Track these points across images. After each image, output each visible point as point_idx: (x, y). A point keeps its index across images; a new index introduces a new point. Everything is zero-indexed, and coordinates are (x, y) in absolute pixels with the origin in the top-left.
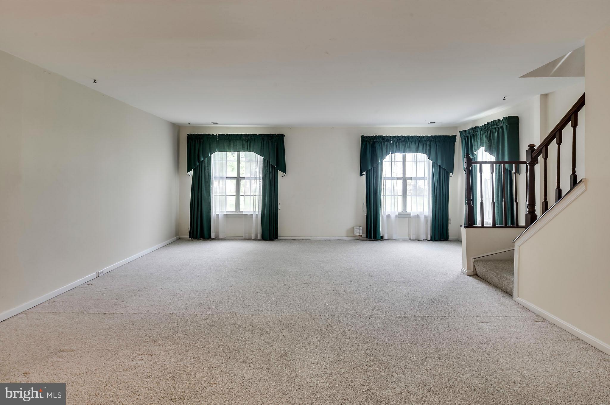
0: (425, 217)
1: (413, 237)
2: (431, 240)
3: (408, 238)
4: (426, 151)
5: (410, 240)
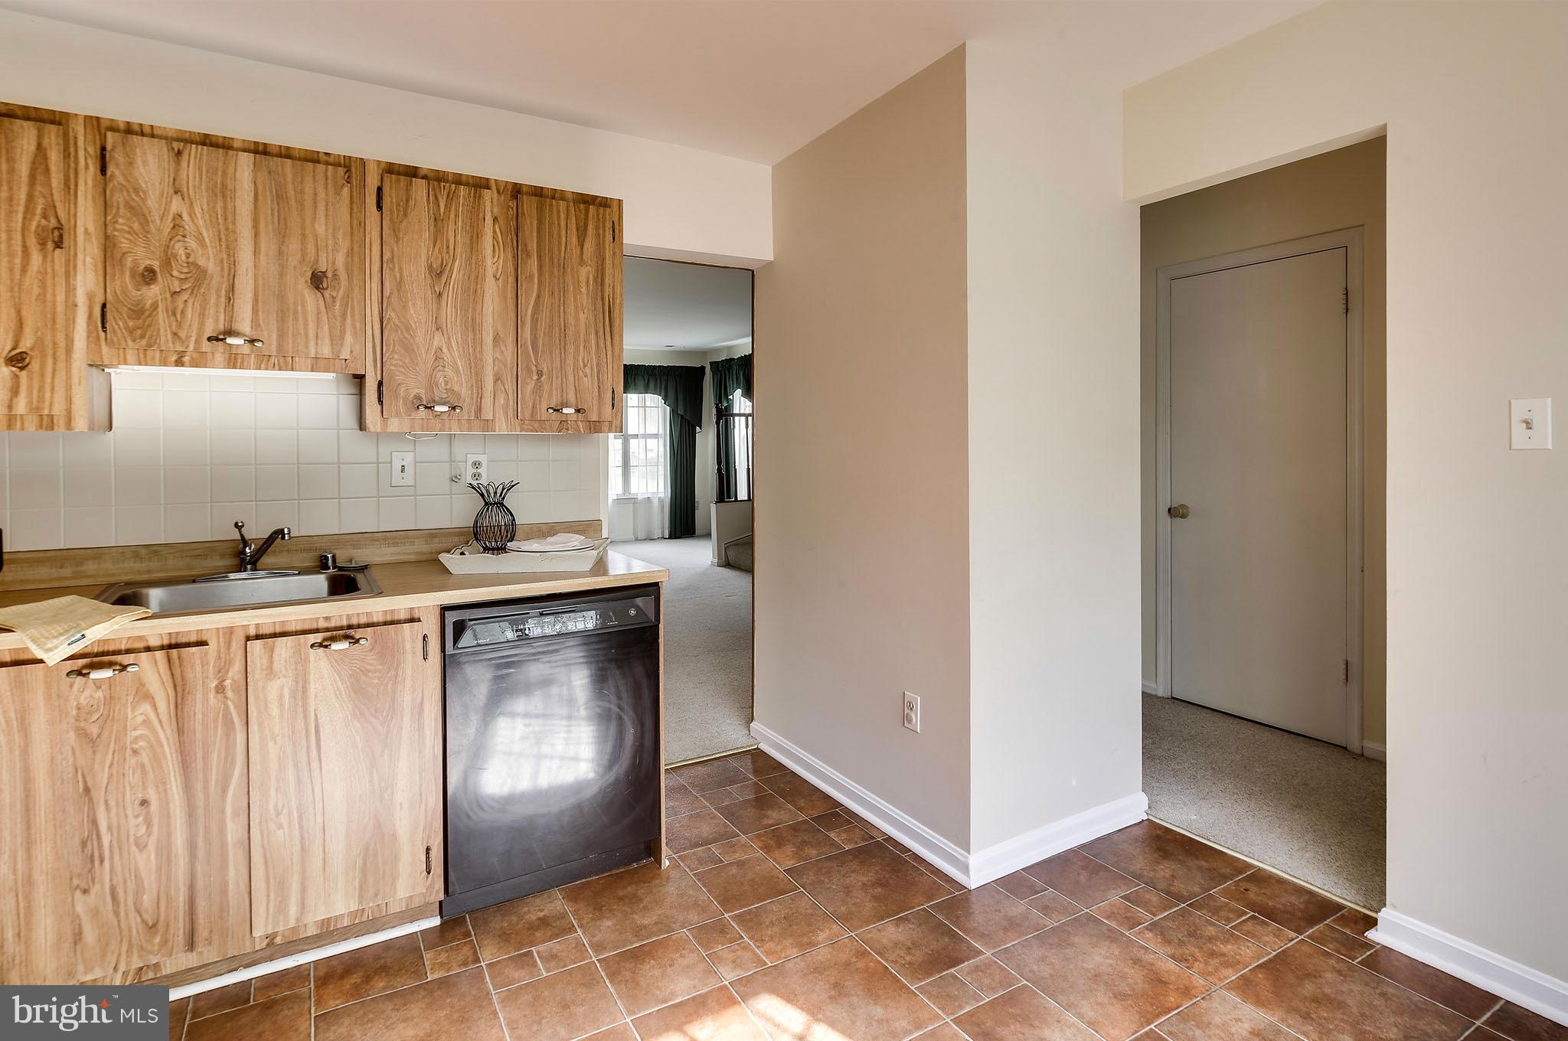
0: (661, 500)
1: (641, 535)
2: (670, 538)
3: (633, 537)
4: (660, 391)
5: (637, 540)
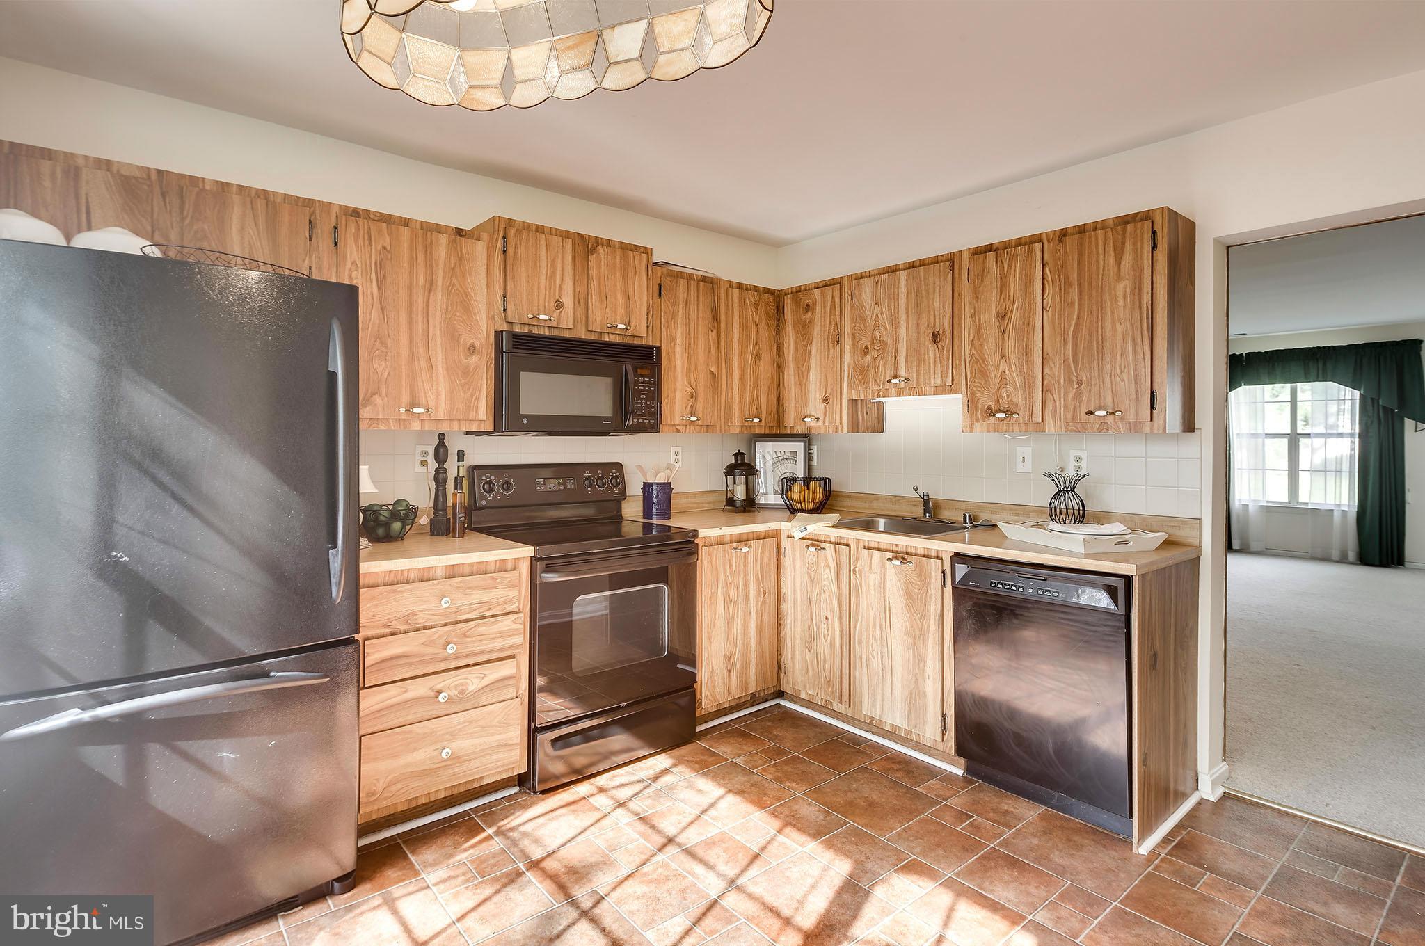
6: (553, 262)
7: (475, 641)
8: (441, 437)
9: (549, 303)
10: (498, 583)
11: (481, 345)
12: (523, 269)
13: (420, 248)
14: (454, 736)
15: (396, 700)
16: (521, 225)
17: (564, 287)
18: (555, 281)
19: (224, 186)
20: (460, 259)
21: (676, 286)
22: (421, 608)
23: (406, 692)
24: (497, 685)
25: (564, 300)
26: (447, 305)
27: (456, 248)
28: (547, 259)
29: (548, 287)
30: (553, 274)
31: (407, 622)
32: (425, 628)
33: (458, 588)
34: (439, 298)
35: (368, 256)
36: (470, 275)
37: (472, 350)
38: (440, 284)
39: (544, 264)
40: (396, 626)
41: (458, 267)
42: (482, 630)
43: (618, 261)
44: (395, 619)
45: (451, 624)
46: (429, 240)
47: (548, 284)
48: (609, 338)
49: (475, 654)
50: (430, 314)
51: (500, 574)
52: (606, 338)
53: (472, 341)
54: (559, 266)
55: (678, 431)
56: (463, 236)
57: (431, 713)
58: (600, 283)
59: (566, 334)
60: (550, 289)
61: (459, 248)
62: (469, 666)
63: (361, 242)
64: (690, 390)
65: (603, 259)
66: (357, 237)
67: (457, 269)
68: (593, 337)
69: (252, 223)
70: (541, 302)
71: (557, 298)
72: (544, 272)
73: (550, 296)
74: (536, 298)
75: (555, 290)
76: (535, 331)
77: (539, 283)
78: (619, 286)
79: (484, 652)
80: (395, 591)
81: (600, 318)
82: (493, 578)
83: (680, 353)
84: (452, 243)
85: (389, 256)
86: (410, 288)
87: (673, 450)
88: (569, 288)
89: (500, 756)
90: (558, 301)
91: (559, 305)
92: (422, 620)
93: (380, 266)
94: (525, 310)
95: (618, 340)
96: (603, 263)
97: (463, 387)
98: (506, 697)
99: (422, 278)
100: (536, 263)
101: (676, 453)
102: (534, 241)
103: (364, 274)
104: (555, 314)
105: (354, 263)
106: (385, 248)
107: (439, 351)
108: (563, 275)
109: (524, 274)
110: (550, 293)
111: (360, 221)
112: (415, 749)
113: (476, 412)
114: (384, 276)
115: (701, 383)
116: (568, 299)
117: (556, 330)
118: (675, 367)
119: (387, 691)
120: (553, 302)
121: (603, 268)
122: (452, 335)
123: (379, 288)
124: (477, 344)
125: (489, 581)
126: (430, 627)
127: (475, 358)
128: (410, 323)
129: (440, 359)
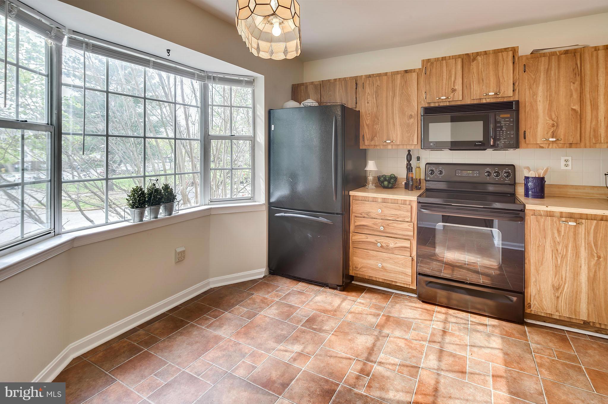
6: (450, 72)
7: (392, 229)
8: (409, 151)
9: (448, 90)
10: (401, 209)
11: (415, 114)
12: (434, 79)
13: (390, 82)
14: (384, 260)
15: (364, 240)
16: (434, 60)
17: (457, 81)
18: (451, 81)
19: (335, 80)
20: (406, 82)
21: (538, 62)
22: (372, 211)
23: (367, 238)
24: (402, 249)
25: (456, 87)
26: (401, 101)
27: (404, 78)
28: (447, 71)
29: (447, 84)
30: (450, 77)
31: (367, 215)
32: (374, 218)
33: (385, 207)
34: (397, 99)
35: (373, 90)
36: (410, 87)
37: (411, 117)
38: (398, 93)
39: (445, 74)
40: (364, 215)
41: (405, 84)
42: (395, 225)
43: (491, 61)
44: (364, 212)
45: (384, 219)
46: (394, 78)
47: (447, 82)
48: (486, 101)
49: (392, 233)
50: (394, 106)
51: (403, 205)
52: (484, 101)
53: (410, 113)
54: (453, 73)
55: (542, 147)
56: (408, 73)
57: (376, 249)
58: (478, 75)
59: (459, 103)
60: (448, 84)
61: (405, 78)
62: (391, 237)
63: (370, 85)
64: (551, 122)
65: (480, 62)
66: (369, 84)
67: (404, 87)
68: (476, 102)
69: (341, 89)
70: (444, 91)
71: (452, 87)
72: (445, 77)
73: (448, 88)
74: (441, 90)
75: (451, 83)
76: (442, 104)
77: (442, 83)
78: (492, 73)
79: (396, 234)
80: (363, 203)
81: (479, 92)
82: (399, 206)
83: (541, 101)
84: (403, 77)
85: (379, 88)
86: (387, 97)
87: (563, 159)
88: (459, 81)
89: (403, 277)
90: (453, 88)
91: (454, 90)
92: (373, 215)
93: (377, 92)
94: (435, 96)
95: (493, 101)
96: (480, 64)
97: (407, 132)
98: (406, 255)
99: (391, 93)
100: (441, 74)
101: (566, 161)
102: (440, 65)
103: (371, 96)
104: (451, 95)
105: (368, 93)
106: (378, 85)
107: (398, 119)
108: (455, 76)
109: (434, 81)
110: (448, 86)
111: (370, 79)
112: (370, 259)
113: (413, 141)
114: (378, 95)
115: (563, 117)
116: (458, 87)
117: (453, 102)
118: (537, 110)
119: (361, 236)
120: (450, 90)
121: (480, 66)
122: (402, 112)
123: (376, 100)
124: (413, 114)
125: (398, 207)
126: (376, 219)
127: (412, 120)
128: (387, 110)
129: (398, 122)
